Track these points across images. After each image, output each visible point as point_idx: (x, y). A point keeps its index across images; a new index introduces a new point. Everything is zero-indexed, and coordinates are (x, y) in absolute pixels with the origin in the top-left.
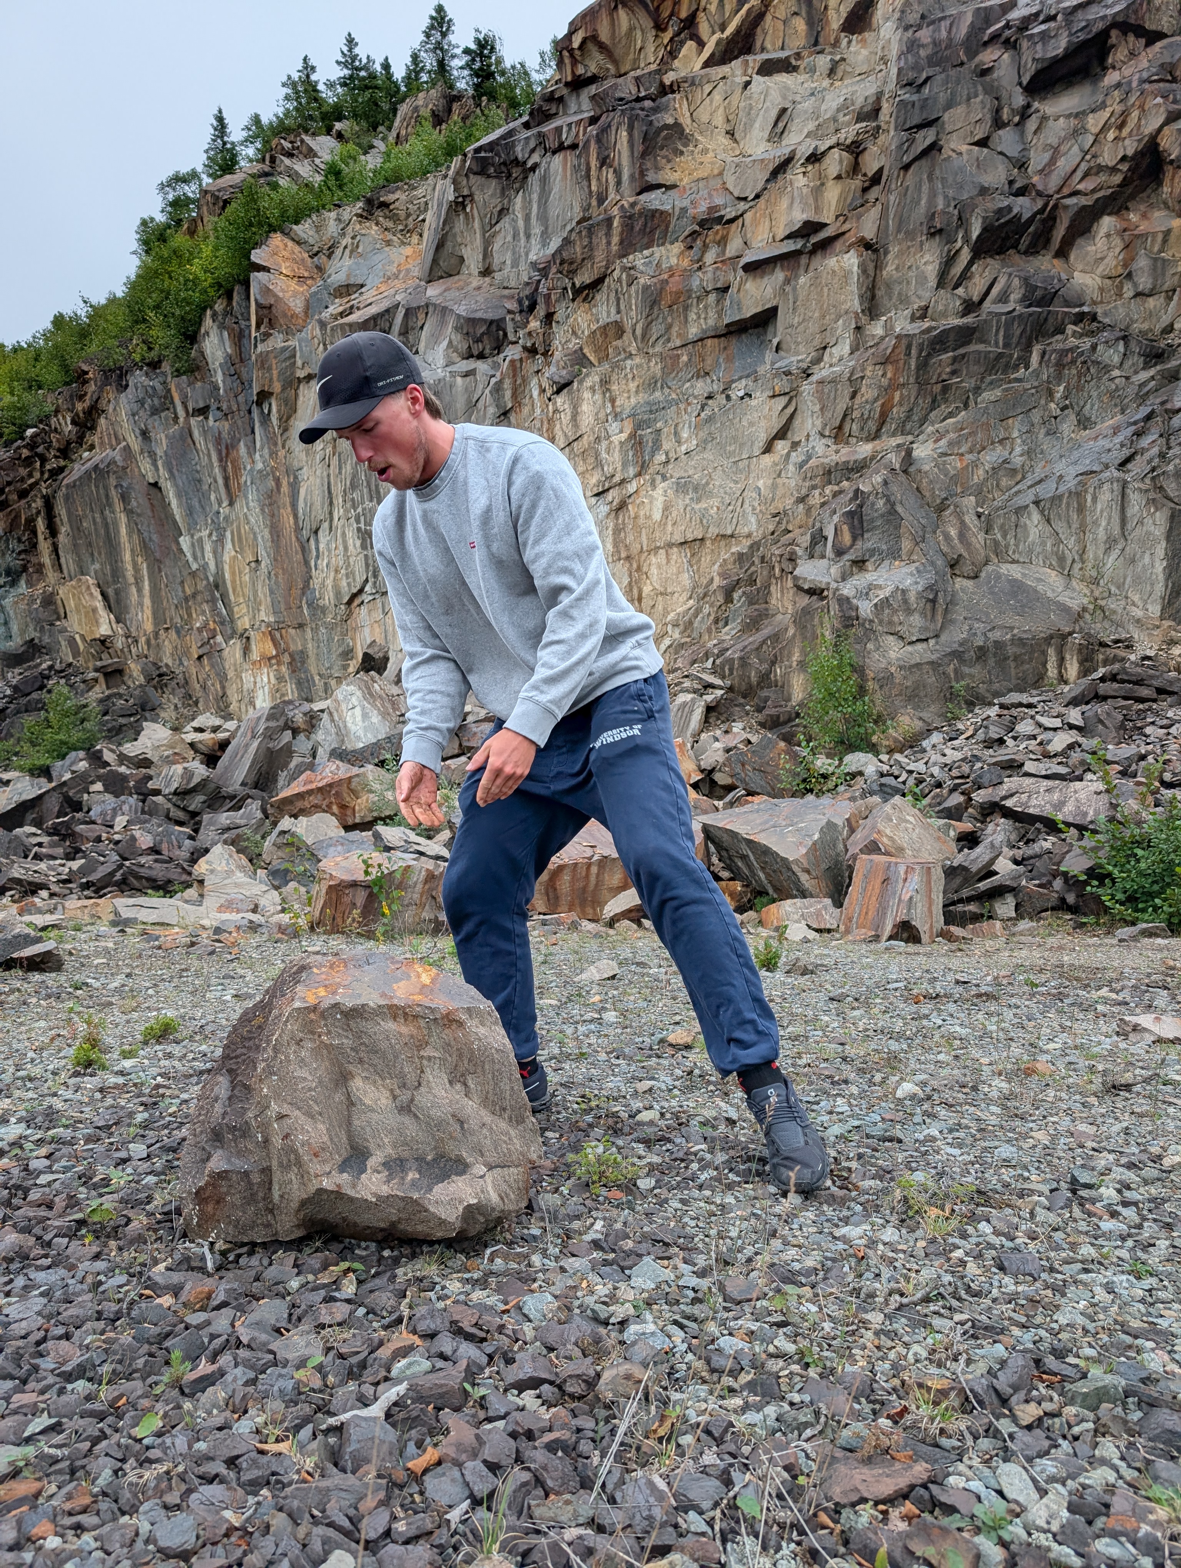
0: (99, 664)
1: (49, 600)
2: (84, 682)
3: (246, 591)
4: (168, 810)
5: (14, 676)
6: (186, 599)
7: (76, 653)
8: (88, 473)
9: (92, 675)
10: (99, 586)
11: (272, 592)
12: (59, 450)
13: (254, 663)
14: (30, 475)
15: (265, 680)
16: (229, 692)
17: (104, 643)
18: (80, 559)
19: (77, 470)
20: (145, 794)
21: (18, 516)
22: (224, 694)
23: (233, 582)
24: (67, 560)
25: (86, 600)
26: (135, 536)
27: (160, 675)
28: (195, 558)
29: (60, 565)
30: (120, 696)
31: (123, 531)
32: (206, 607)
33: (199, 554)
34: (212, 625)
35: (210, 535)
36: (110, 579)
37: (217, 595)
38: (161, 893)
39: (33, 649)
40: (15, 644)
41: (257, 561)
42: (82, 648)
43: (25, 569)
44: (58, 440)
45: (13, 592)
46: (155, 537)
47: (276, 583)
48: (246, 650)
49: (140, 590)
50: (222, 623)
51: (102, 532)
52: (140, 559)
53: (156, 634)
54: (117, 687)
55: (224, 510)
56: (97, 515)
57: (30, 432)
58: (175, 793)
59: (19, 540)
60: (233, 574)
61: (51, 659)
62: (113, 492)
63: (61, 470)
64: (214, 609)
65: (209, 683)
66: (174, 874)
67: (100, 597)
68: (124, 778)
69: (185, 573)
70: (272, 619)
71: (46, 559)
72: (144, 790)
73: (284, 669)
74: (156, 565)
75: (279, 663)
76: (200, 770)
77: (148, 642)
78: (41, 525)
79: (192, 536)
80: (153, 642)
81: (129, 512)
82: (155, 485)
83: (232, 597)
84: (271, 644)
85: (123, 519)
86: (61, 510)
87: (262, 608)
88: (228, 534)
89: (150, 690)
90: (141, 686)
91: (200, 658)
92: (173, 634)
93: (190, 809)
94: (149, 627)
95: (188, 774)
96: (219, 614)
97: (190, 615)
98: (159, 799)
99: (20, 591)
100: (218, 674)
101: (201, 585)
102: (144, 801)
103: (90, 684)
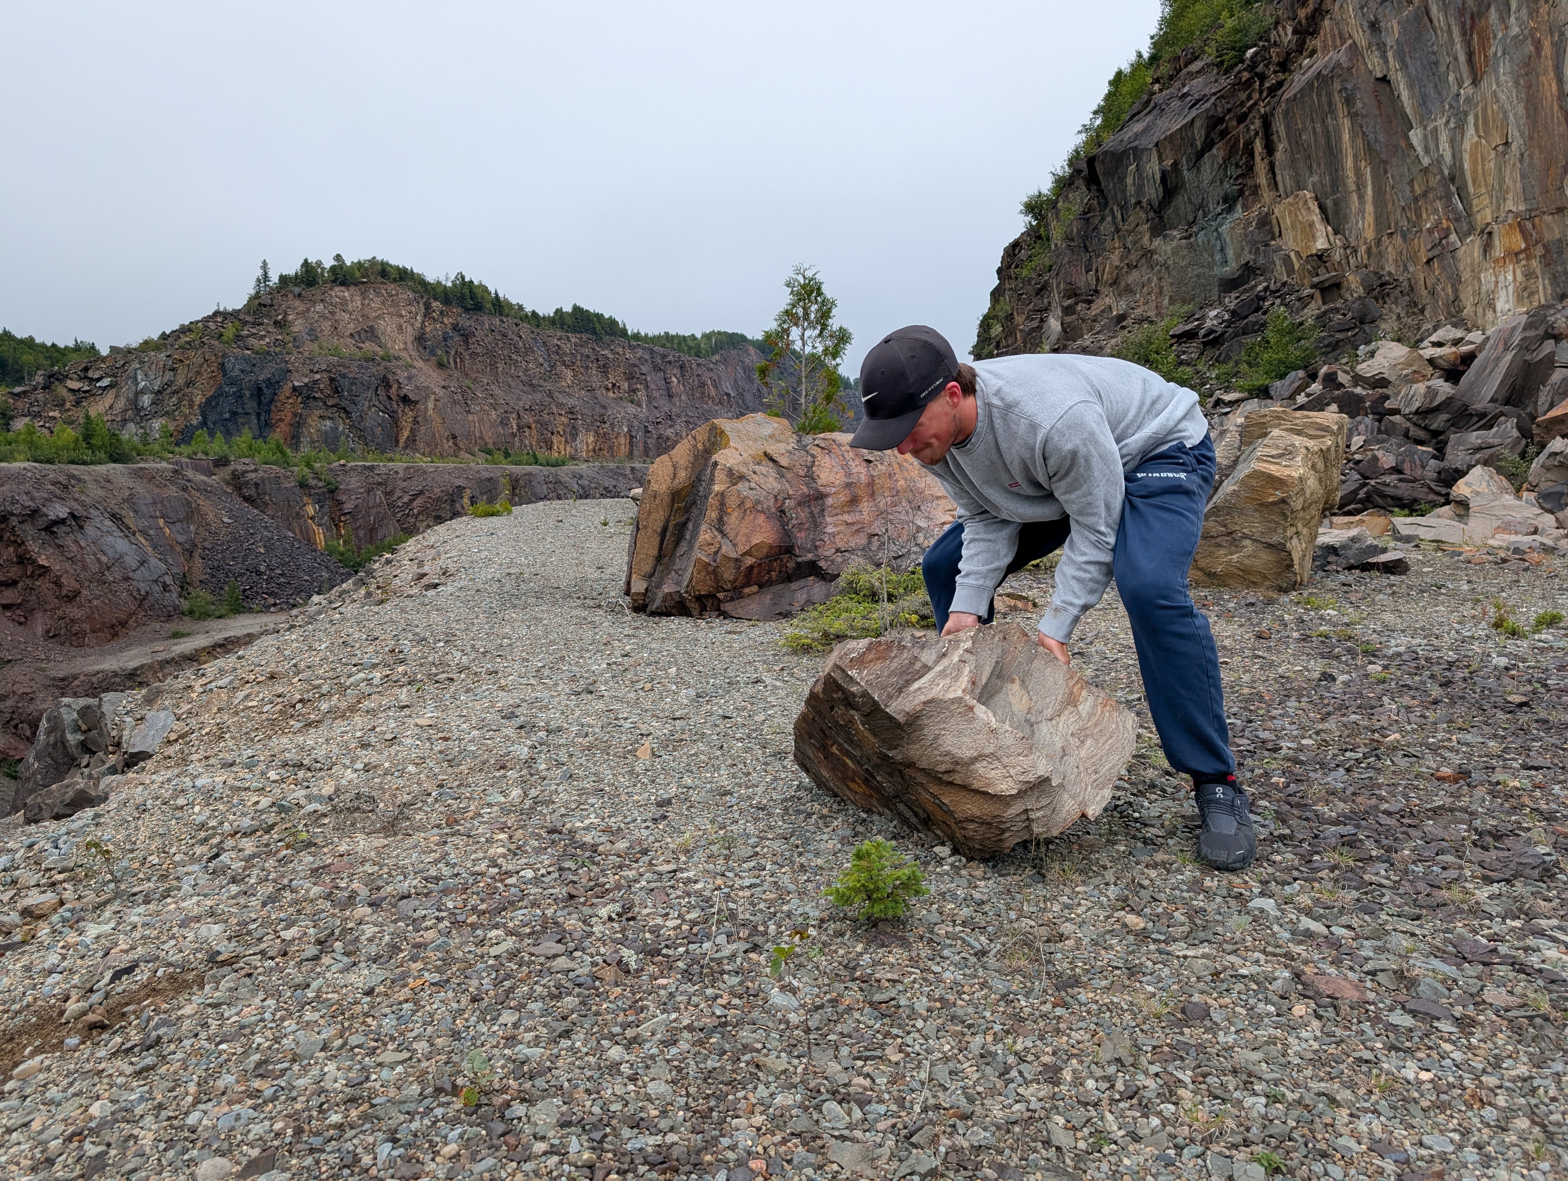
0: (1316, 280)
1: (1264, 221)
2: (1299, 299)
3: (1490, 179)
4: (1408, 430)
5: (1231, 301)
6: (1416, 200)
7: (1290, 271)
8: (1310, 85)
9: (1307, 291)
10: (1317, 199)
11: (1523, 176)
12: (1279, 64)
13: (1496, 261)
14: (1249, 97)
15: (1510, 278)
16: (1462, 296)
17: (1321, 257)
18: (1298, 174)
19: (1298, 81)
20: (1381, 414)
21: (1237, 141)
22: (1457, 298)
23: (1474, 171)
24: (1284, 177)
25: (1303, 216)
26: (1359, 141)
27: (1382, 285)
28: (1427, 151)
29: (1276, 184)
30: (1337, 310)
31: (1346, 136)
32: (1439, 205)
33: (1432, 147)
34: (1445, 223)
35: (1448, 122)
36: (1329, 189)
37: (1453, 188)
38: (1406, 511)
39: (1249, 271)
40: (1231, 269)
41: (1507, 144)
42: (1297, 266)
43: (1241, 193)
44: (1278, 55)
45: (1230, 218)
46: (1381, 137)
47: (1530, 165)
48: (1487, 248)
49: (1361, 197)
50: (1458, 220)
51: (1323, 141)
52: (1363, 164)
53: (1379, 242)
54: (1334, 301)
55: (1467, 90)
56: (1318, 126)
57: (1251, 51)
58: (1417, 412)
59: (1237, 166)
60: (1474, 162)
61: (1266, 280)
62: (1337, 97)
63: (1280, 84)
64: (1448, 205)
65: (1439, 288)
66: (1421, 493)
67: (1317, 211)
68: (1360, 399)
69: (1415, 170)
70: (1522, 208)
71: (1262, 179)
72: (1381, 410)
73: (1534, 263)
74: (1380, 167)
75: (1528, 258)
76: (1444, 388)
77: (1369, 251)
78: (1258, 146)
79: (1425, 128)
80: (1374, 250)
81: (1353, 116)
82: (1384, 80)
83: (1471, 189)
84: (1519, 237)
85: (1346, 123)
86: (1279, 127)
87: (1510, 196)
88: (1471, 119)
89: (1371, 302)
90: (1360, 298)
91: (1428, 262)
92: (1398, 239)
93: (1434, 427)
94: (1370, 234)
95: (1431, 392)
96: (1455, 211)
97: (1419, 216)
98: (1397, 418)
99: (1236, 215)
100: (1450, 277)
101: (1434, 181)
102: (1380, 421)
103: (1304, 302)
